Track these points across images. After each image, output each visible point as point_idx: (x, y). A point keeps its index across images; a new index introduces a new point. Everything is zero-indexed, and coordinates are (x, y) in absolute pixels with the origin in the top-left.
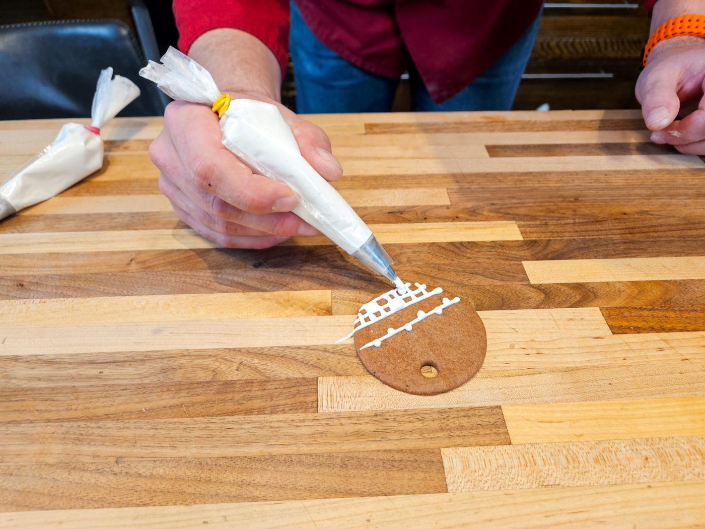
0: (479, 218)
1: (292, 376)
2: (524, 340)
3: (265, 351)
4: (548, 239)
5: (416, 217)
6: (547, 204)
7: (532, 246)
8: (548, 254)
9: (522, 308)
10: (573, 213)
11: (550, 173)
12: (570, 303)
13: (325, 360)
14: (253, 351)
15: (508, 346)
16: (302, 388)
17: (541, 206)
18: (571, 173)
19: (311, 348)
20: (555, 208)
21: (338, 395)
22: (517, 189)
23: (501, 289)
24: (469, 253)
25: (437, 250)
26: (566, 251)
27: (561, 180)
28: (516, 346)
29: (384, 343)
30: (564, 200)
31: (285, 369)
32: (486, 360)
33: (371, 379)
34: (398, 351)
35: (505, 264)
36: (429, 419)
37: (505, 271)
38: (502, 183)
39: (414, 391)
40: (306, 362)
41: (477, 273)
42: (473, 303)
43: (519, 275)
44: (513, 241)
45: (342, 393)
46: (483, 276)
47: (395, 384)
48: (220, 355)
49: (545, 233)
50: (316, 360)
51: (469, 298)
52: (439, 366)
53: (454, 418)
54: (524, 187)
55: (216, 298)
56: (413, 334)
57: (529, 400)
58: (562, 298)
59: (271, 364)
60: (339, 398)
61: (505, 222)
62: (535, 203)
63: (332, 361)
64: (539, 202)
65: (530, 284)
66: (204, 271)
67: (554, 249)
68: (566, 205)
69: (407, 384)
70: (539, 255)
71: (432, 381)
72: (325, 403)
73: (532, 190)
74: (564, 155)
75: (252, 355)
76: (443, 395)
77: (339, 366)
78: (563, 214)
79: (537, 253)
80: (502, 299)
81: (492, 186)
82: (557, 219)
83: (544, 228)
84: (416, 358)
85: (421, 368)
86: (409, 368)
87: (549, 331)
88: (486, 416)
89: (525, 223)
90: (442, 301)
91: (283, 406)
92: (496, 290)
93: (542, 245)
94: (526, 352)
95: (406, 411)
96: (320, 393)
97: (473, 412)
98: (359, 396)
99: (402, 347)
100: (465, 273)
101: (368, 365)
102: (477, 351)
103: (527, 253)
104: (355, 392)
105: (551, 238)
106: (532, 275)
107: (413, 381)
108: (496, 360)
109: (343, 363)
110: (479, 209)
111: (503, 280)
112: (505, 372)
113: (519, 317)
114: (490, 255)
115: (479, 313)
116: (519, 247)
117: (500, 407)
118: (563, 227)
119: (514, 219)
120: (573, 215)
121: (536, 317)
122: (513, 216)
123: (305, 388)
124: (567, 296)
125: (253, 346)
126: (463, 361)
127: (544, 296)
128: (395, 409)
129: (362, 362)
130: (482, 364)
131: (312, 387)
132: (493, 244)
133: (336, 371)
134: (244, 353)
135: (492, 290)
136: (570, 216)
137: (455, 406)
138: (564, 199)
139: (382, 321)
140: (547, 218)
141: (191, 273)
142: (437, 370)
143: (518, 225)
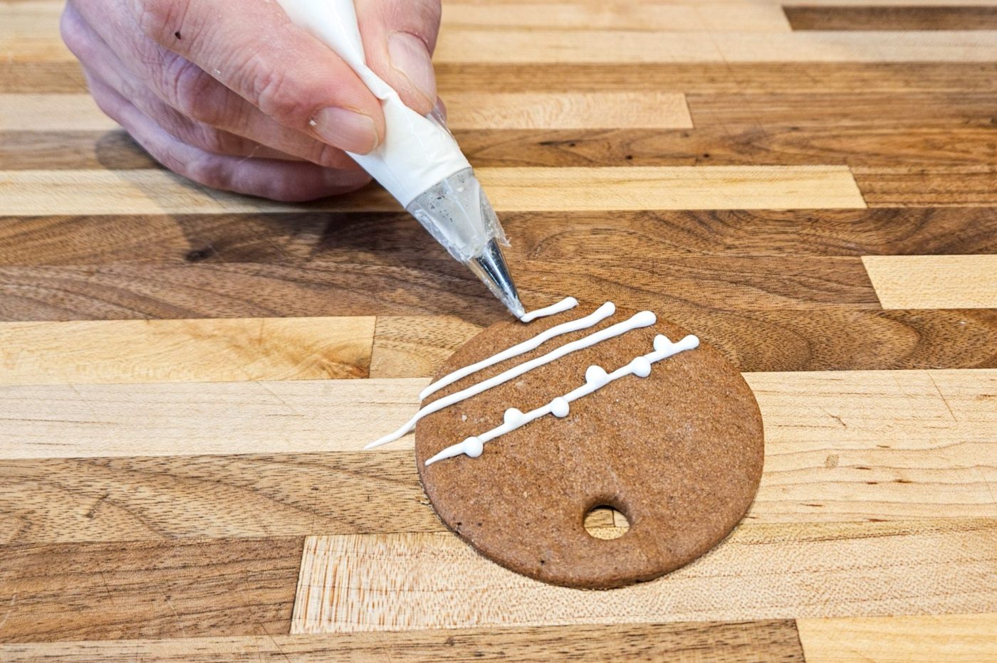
0: (757, 158)
1: (235, 532)
2: (863, 447)
3: (174, 468)
4: (927, 206)
5: (608, 154)
6: (924, 130)
7: (887, 223)
8: (927, 241)
9: (860, 367)
10: (987, 150)
11: (934, 65)
12: (983, 357)
13: (332, 491)
14: (143, 465)
15: (820, 460)
16: (257, 566)
17: (910, 134)
18: (983, 67)
19: (300, 460)
20: (944, 138)
21: (354, 585)
22: (853, 98)
23: (808, 320)
24: (731, 236)
25: (651, 227)
26: (971, 234)
27: (959, 80)
28: (842, 462)
29: (492, 448)
30: (967, 123)
31: (220, 514)
32: (760, 497)
33: (448, 543)
34: (528, 469)
35: (820, 261)
36: (597, 655)
37: (820, 278)
38: (819, 85)
39: (560, 575)
40: (279, 496)
41: (747, 283)
42: (734, 352)
43: (853, 288)
44: (842, 211)
45: (364, 579)
46: (762, 289)
47: (509, 555)
48: (52, 477)
49: (921, 193)
50: (308, 490)
51: (726, 341)
52: (632, 508)
53: (666, 651)
54: (873, 93)
55: (74, 331)
56: (572, 425)
57: (874, 605)
58: (962, 344)
59: (185, 500)
60: (353, 593)
61: (822, 168)
62: (895, 127)
63: (351, 493)
64: (905, 126)
65: (882, 309)
66: (57, 268)
67: (940, 230)
68: (971, 133)
69: (542, 557)
70: (906, 242)
71: (611, 548)
72: (313, 608)
73: (889, 99)
74: (966, 28)
75: (138, 476)
76: (638, 589)
77: (368, 508)
78: (963, 151)
79: (901, 239)
80: (810, 344)
81: (793, 90)
82: (950, 162)
83: (917, 183)
84: (572, 487)
85: (585, 515)
86: (552, 513)
87: (929, 425)
88: (755, 648)
89: (872, 171)
90: (652, 344)
91: (195, 616)
92: (793, 322)
93: (912, 220)
94: (867, 477)
95: (534, 631)
96: (304, 579)
97: (719, 636)
98: (411, 590)
99: (537, 458)
100: (718, 282)
101: (442, 504)
102: (737, 472)
103: (875, 238)
104: (399, 580)
105: (936, 206)
106: (887, 289)
107: (558, 547)
108: (786, 497)
109: (380, 499)
110: (760, 138)
111: (811, 299)
112: (809, 529)
113: (851, 389)
114: (781, 241)
115: (748, 376)
116: (854, 223)
117: (792, 624)
118: (963, 182)
119: (844, 162)
120: (989, 155)
121: (896, 389)
122: (843, 156)
123: (268, 566)
124: (975, 339)
125: (144, 454)
126: (698, 496)
127: (916, 339)
128: (505, 625)
129: (429, 498)
130: (749, 507)
131: (284, 564)
132: (790, 216)
133: (358, 522)
134: (118, 470)
135: (784, 322)
136: (982, 158)
137: (670, 619)
138: (966, 120)
139: (493, 392)
140: (926, 162)
141: (21, 272)
142: (629, 519)
143: (854, 175)
